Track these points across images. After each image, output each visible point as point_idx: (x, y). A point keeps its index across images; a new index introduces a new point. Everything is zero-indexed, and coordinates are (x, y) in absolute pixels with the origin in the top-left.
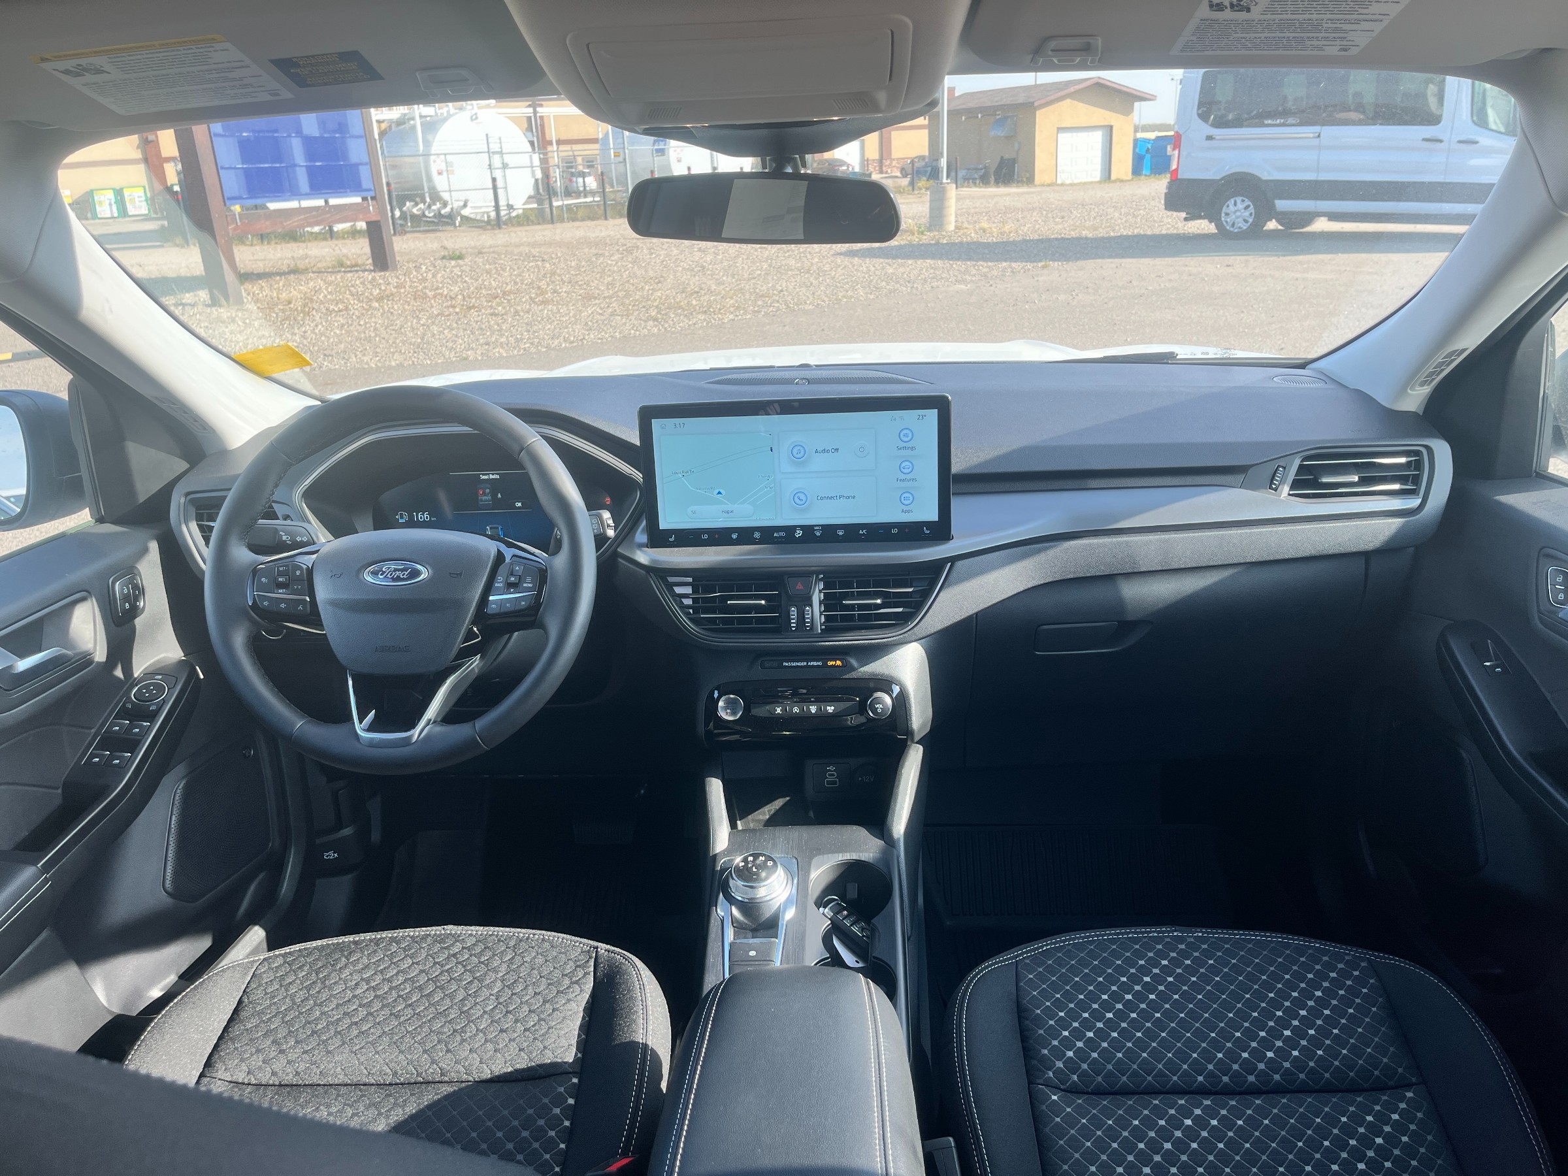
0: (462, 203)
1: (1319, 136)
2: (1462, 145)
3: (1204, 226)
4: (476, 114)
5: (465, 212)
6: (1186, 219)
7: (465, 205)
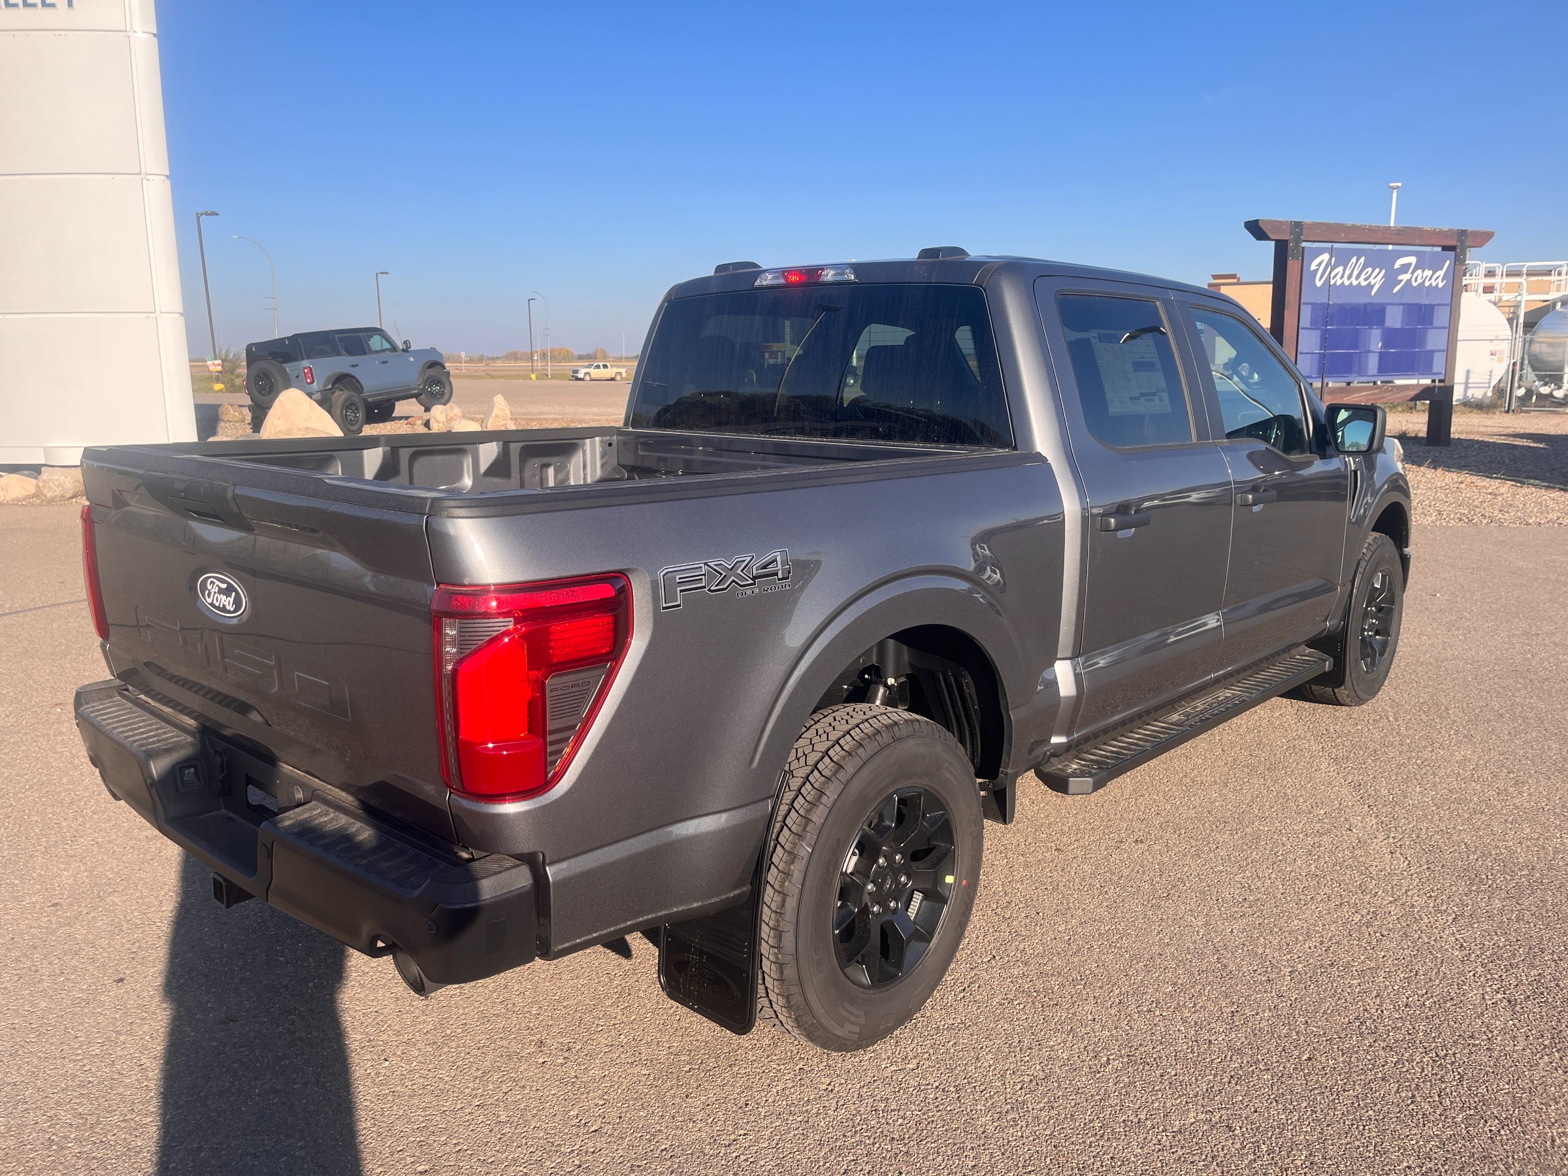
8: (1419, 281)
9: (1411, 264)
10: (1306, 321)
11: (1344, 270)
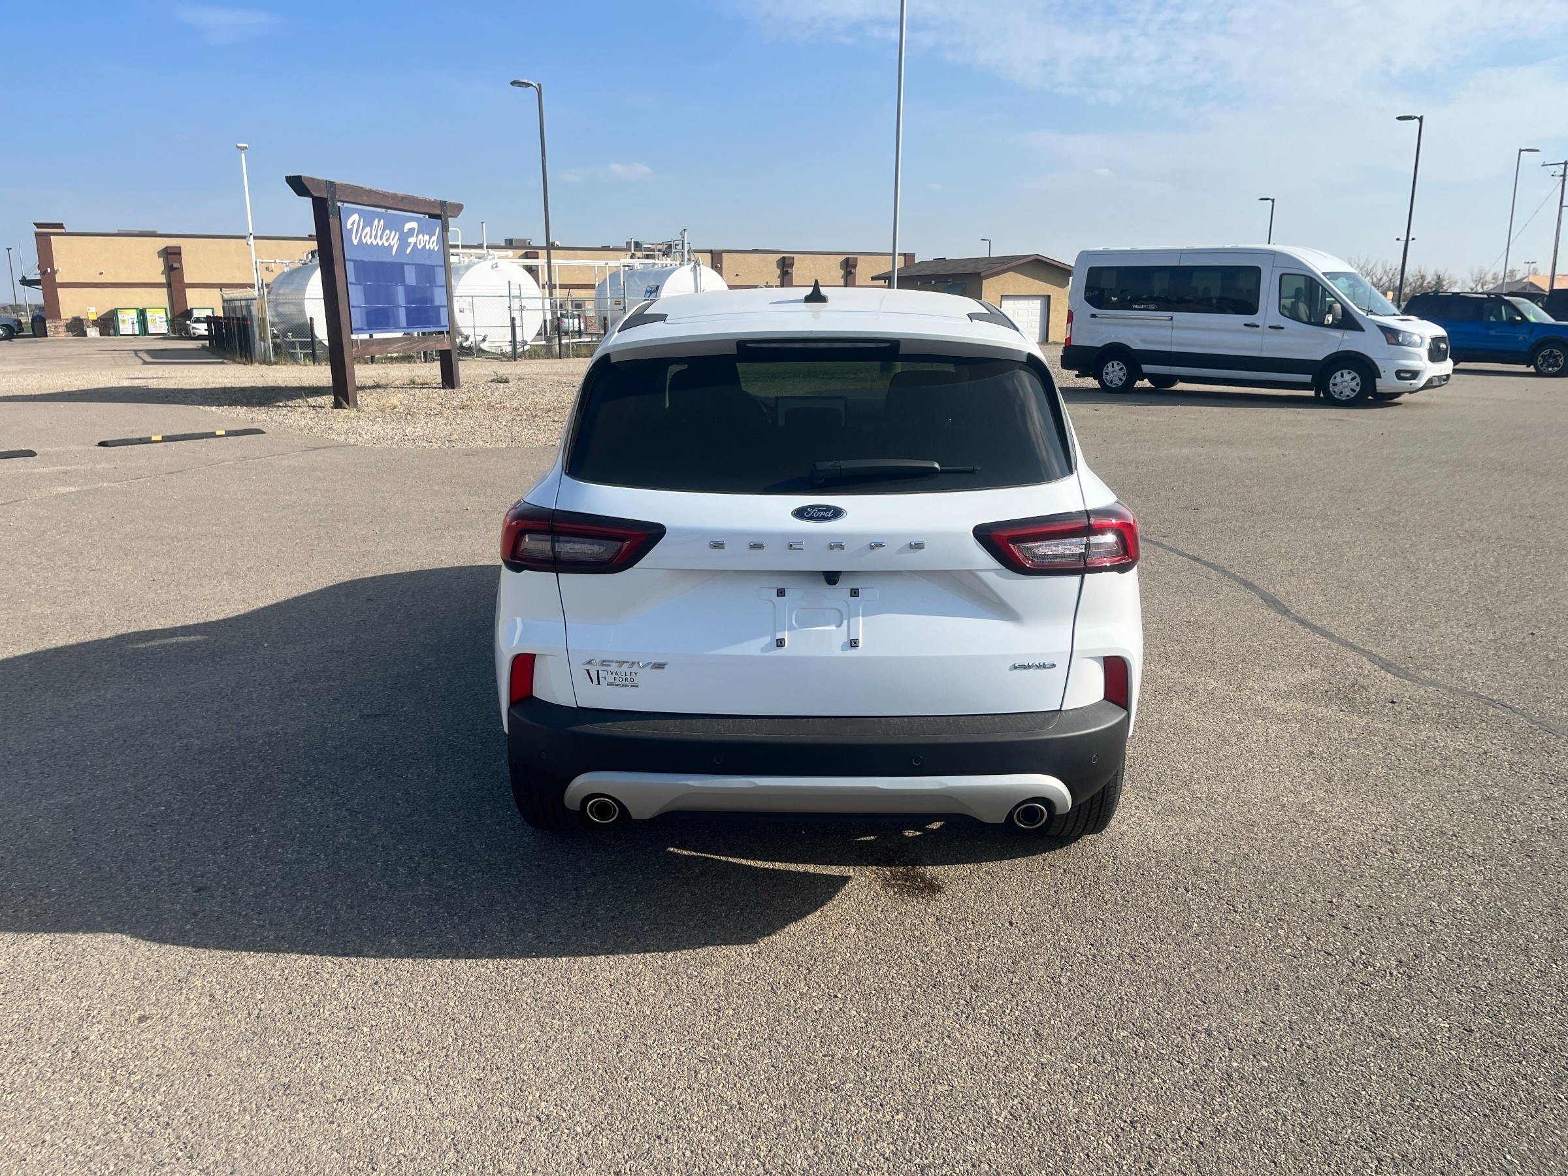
0: (481, 338)
1: (1172, 319)
2: (1273, 330)
3: (1091, 383)
4: (496, 263)
5: (484, 346)
6: (1077, 376)
7: (484, 340)
8: (422, 244)
9: (414, 228)
10: (351, 278)
11: (371, 231)
